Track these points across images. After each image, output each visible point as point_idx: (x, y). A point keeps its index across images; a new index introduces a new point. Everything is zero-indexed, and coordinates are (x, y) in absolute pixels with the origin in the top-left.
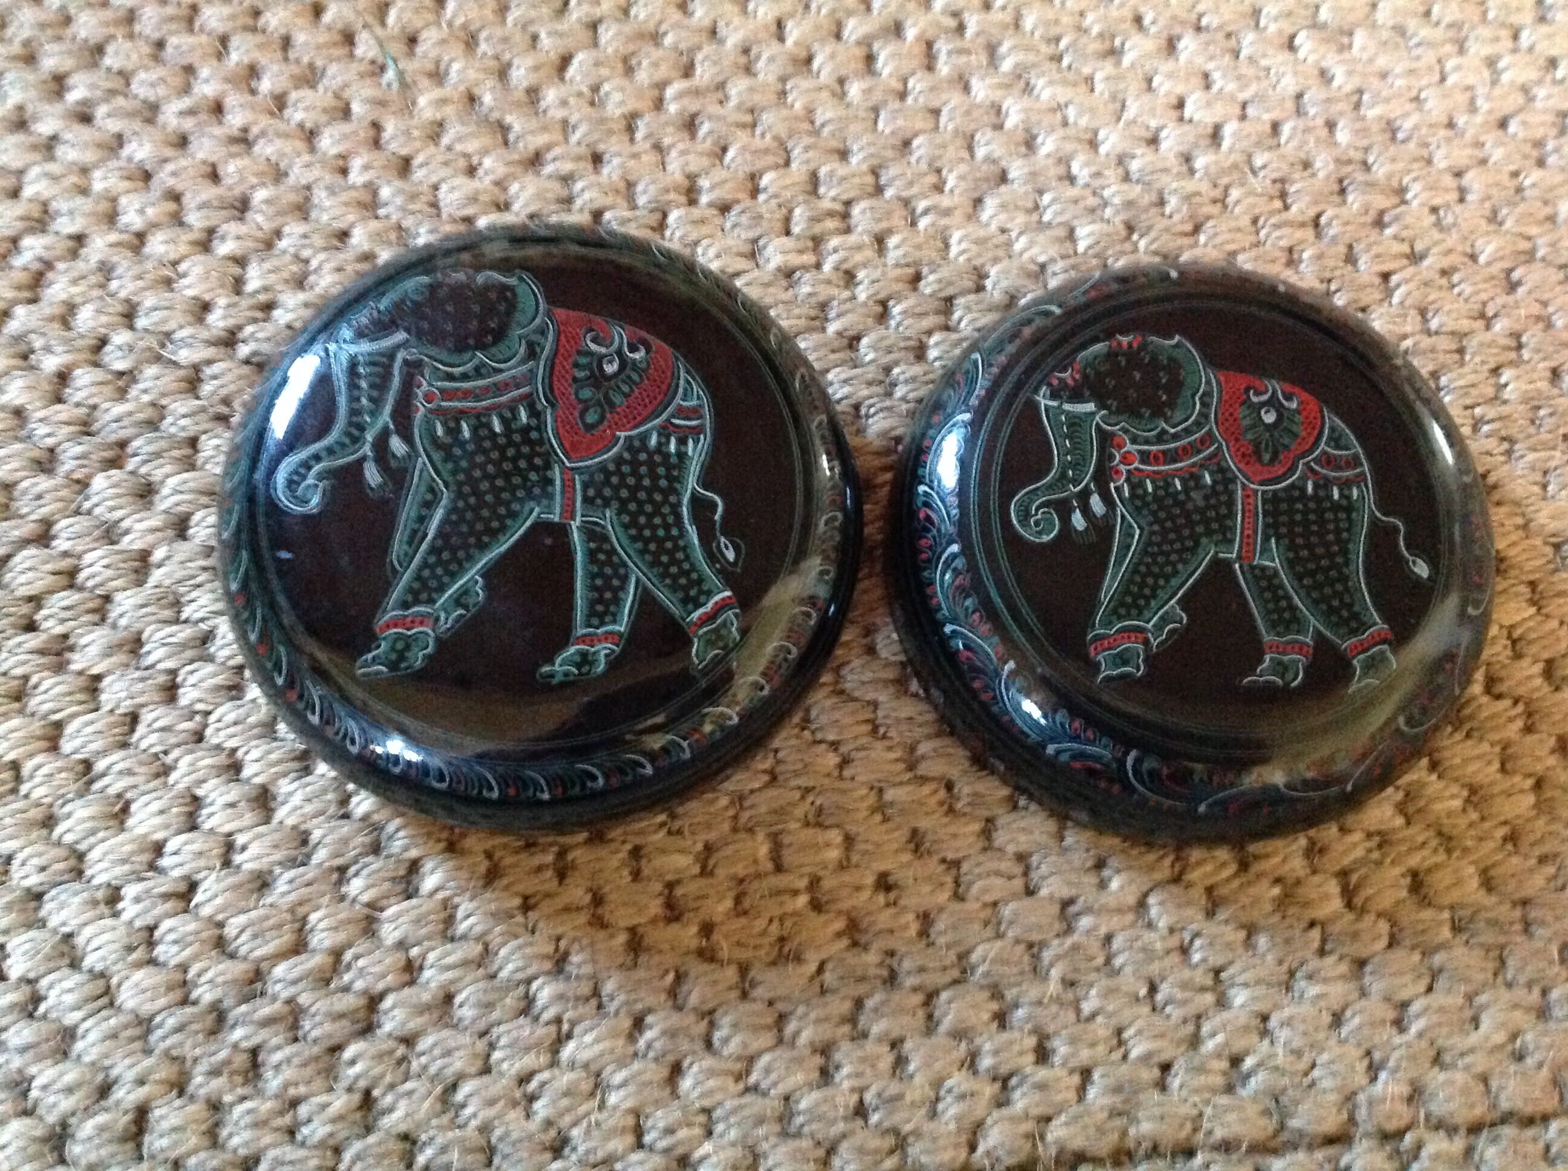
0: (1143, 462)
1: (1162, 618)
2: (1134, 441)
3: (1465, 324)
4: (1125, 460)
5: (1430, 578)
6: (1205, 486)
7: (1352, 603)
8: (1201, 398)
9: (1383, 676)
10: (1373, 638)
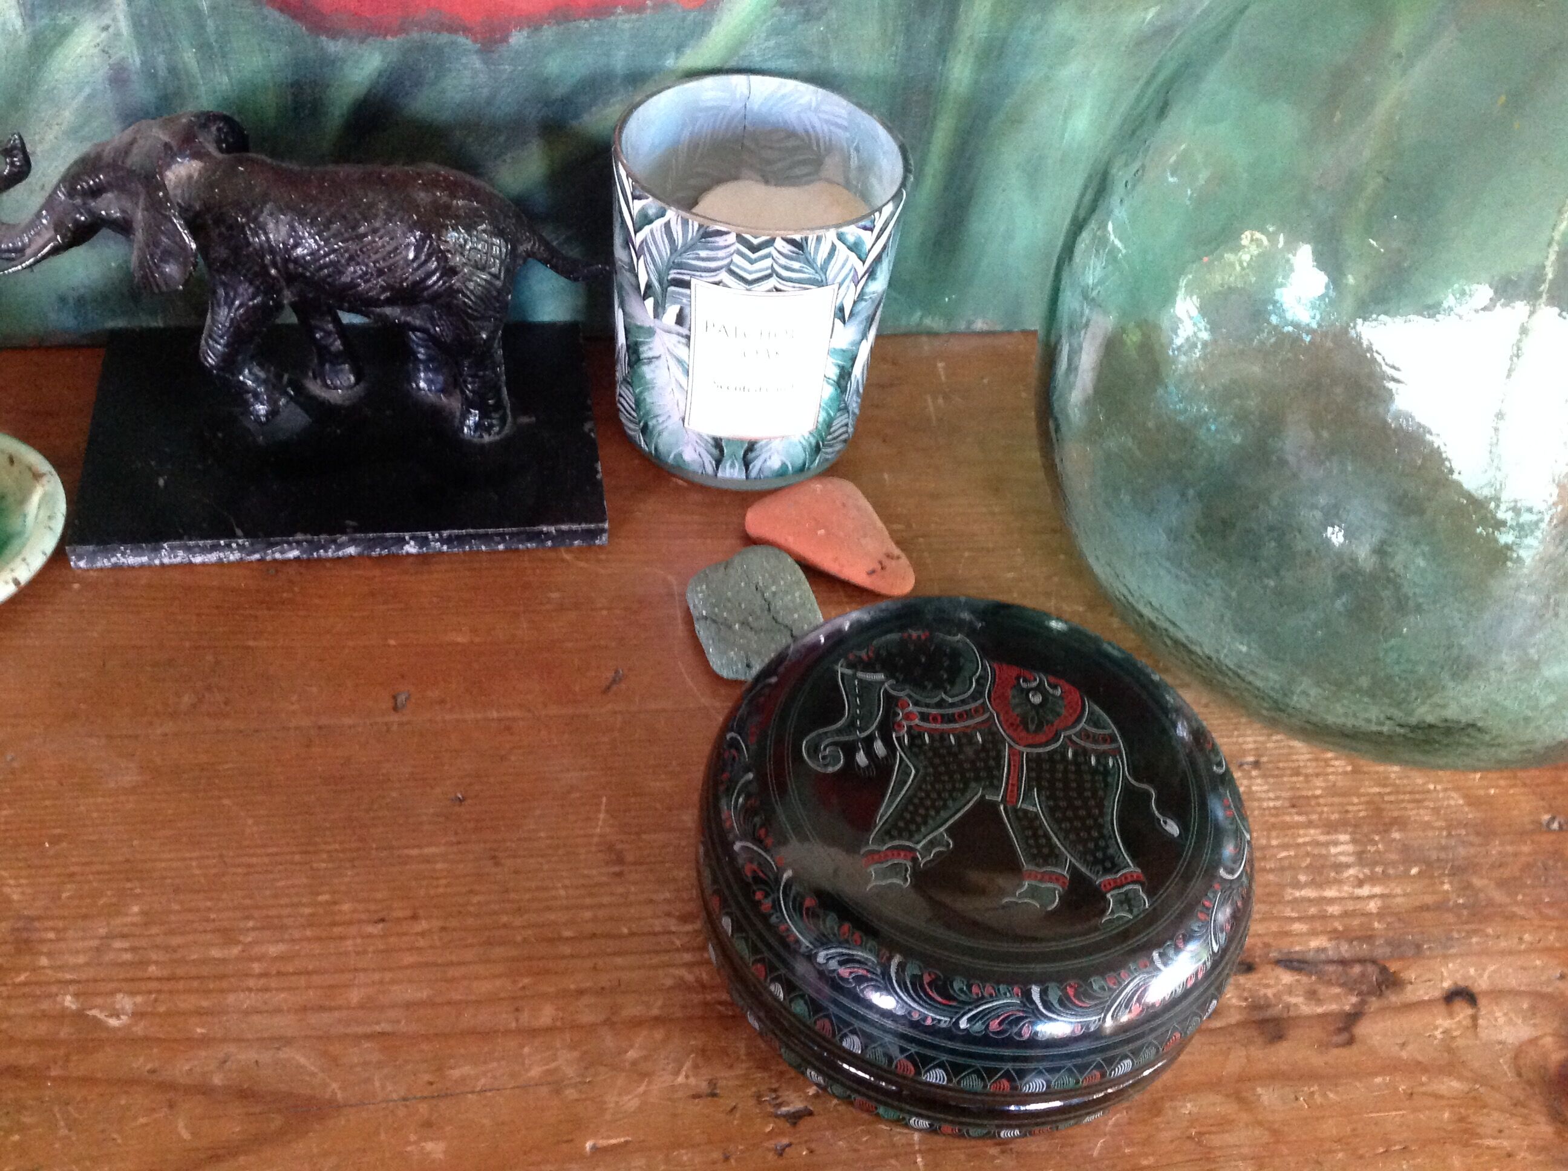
0: (923, 721)
1: (930, 842)
2: (916, 703)
4: (907, 717)
5: (1180, 836)
6: (977, 743)
7: (1107, 847)
8: (977, 681)
9: (1135, 911)
10: (1126, 878)
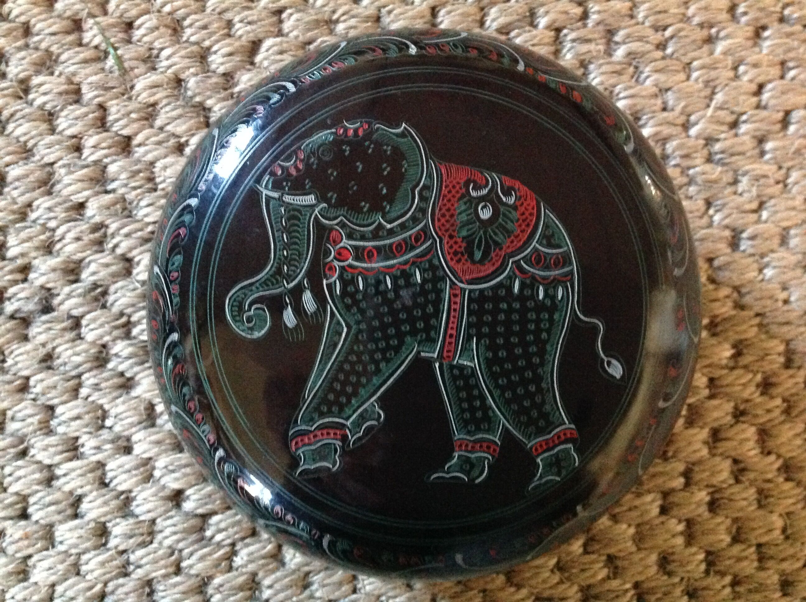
0: (357, 259)
1: (361, 415)
2: (350, 236)
4: (340, 257)
5: (623, 377)
6: (415, 284)
7: (543, 402)
8: (420, 192)
9: (564, 473)
10: (559, 437)
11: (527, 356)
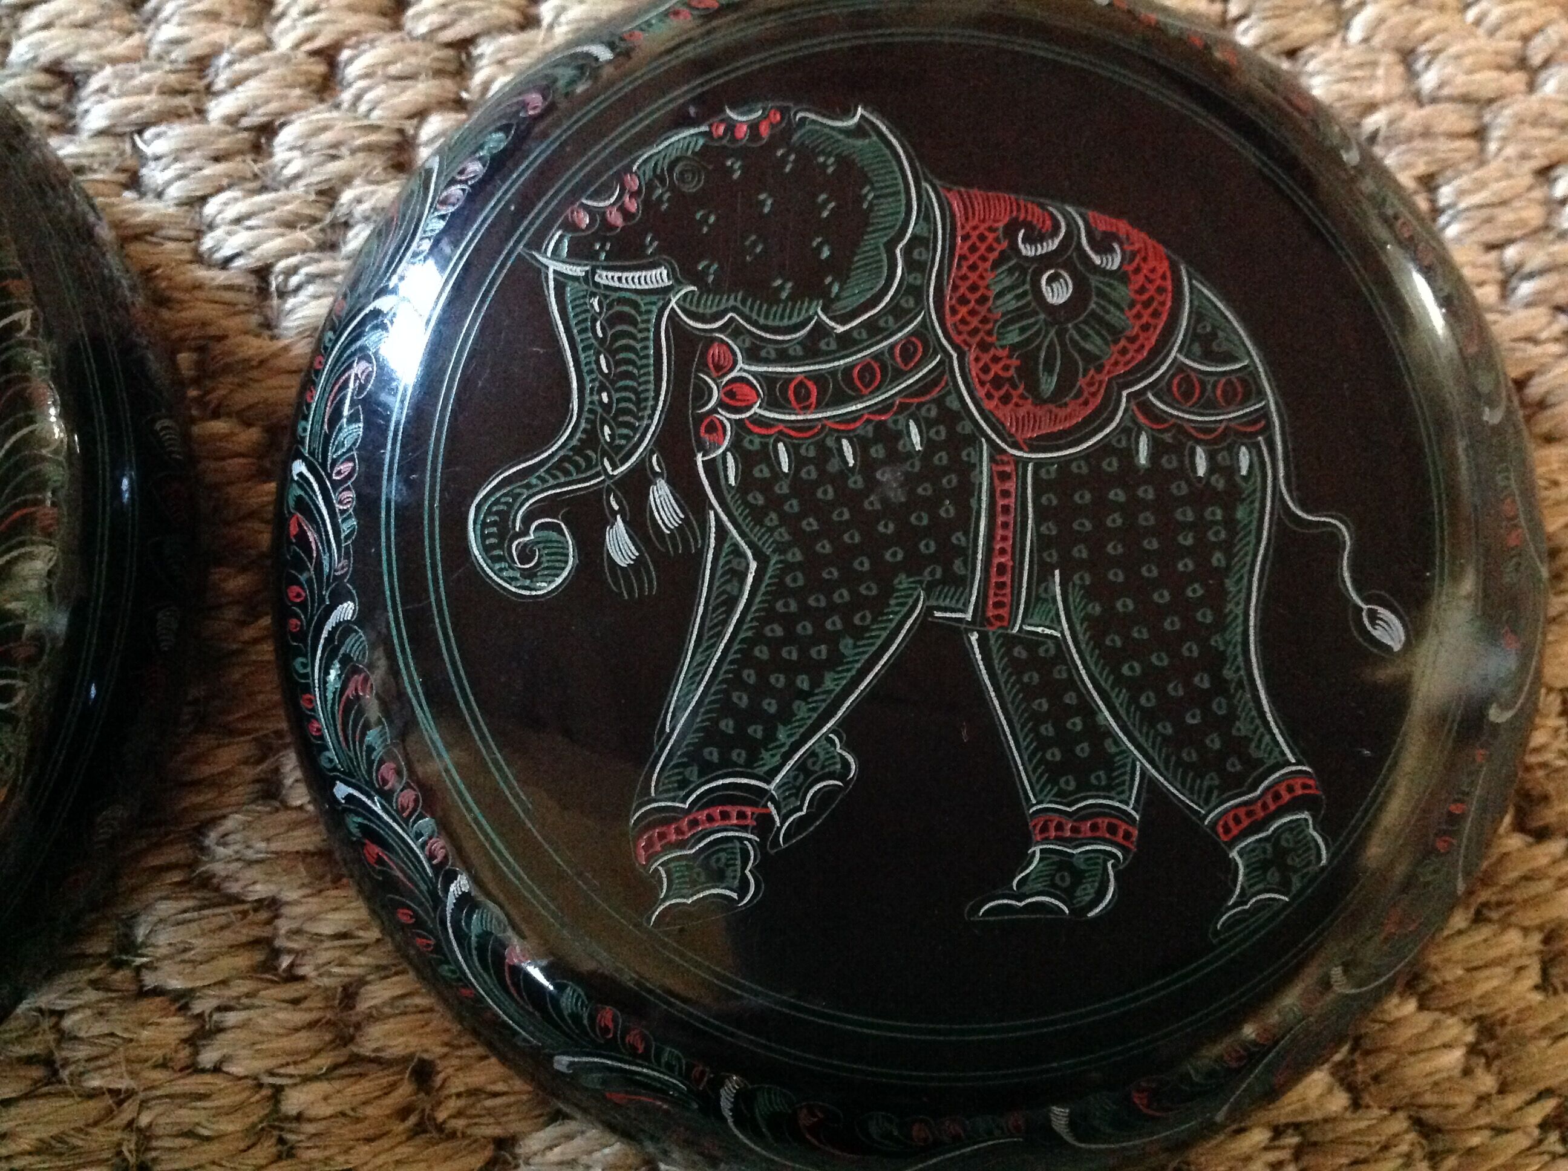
0: (772, 404)
1: (801, 766)
2: (753, 355)
3: (1487, 81)
4: (732, 401)
5: (1405, 645)
6: (911, 454)
7: (1231, 717)
8: (908, 251)
9: (1296, 883)
10: (1277, 796)
11: (1183, 607)
